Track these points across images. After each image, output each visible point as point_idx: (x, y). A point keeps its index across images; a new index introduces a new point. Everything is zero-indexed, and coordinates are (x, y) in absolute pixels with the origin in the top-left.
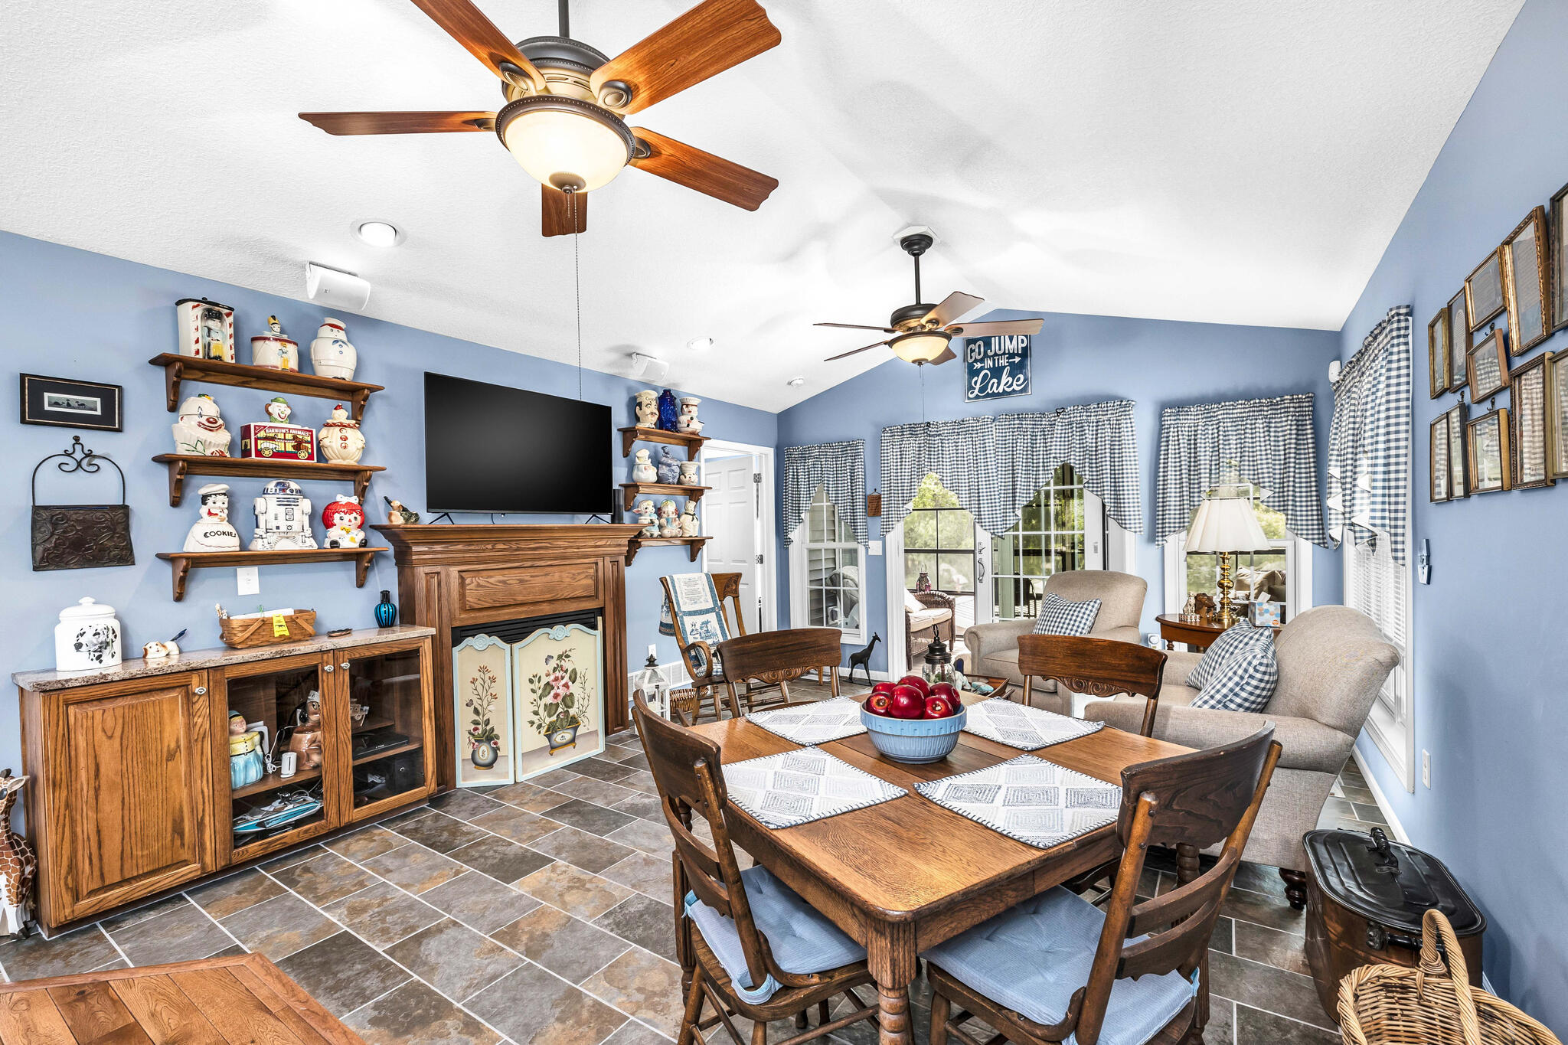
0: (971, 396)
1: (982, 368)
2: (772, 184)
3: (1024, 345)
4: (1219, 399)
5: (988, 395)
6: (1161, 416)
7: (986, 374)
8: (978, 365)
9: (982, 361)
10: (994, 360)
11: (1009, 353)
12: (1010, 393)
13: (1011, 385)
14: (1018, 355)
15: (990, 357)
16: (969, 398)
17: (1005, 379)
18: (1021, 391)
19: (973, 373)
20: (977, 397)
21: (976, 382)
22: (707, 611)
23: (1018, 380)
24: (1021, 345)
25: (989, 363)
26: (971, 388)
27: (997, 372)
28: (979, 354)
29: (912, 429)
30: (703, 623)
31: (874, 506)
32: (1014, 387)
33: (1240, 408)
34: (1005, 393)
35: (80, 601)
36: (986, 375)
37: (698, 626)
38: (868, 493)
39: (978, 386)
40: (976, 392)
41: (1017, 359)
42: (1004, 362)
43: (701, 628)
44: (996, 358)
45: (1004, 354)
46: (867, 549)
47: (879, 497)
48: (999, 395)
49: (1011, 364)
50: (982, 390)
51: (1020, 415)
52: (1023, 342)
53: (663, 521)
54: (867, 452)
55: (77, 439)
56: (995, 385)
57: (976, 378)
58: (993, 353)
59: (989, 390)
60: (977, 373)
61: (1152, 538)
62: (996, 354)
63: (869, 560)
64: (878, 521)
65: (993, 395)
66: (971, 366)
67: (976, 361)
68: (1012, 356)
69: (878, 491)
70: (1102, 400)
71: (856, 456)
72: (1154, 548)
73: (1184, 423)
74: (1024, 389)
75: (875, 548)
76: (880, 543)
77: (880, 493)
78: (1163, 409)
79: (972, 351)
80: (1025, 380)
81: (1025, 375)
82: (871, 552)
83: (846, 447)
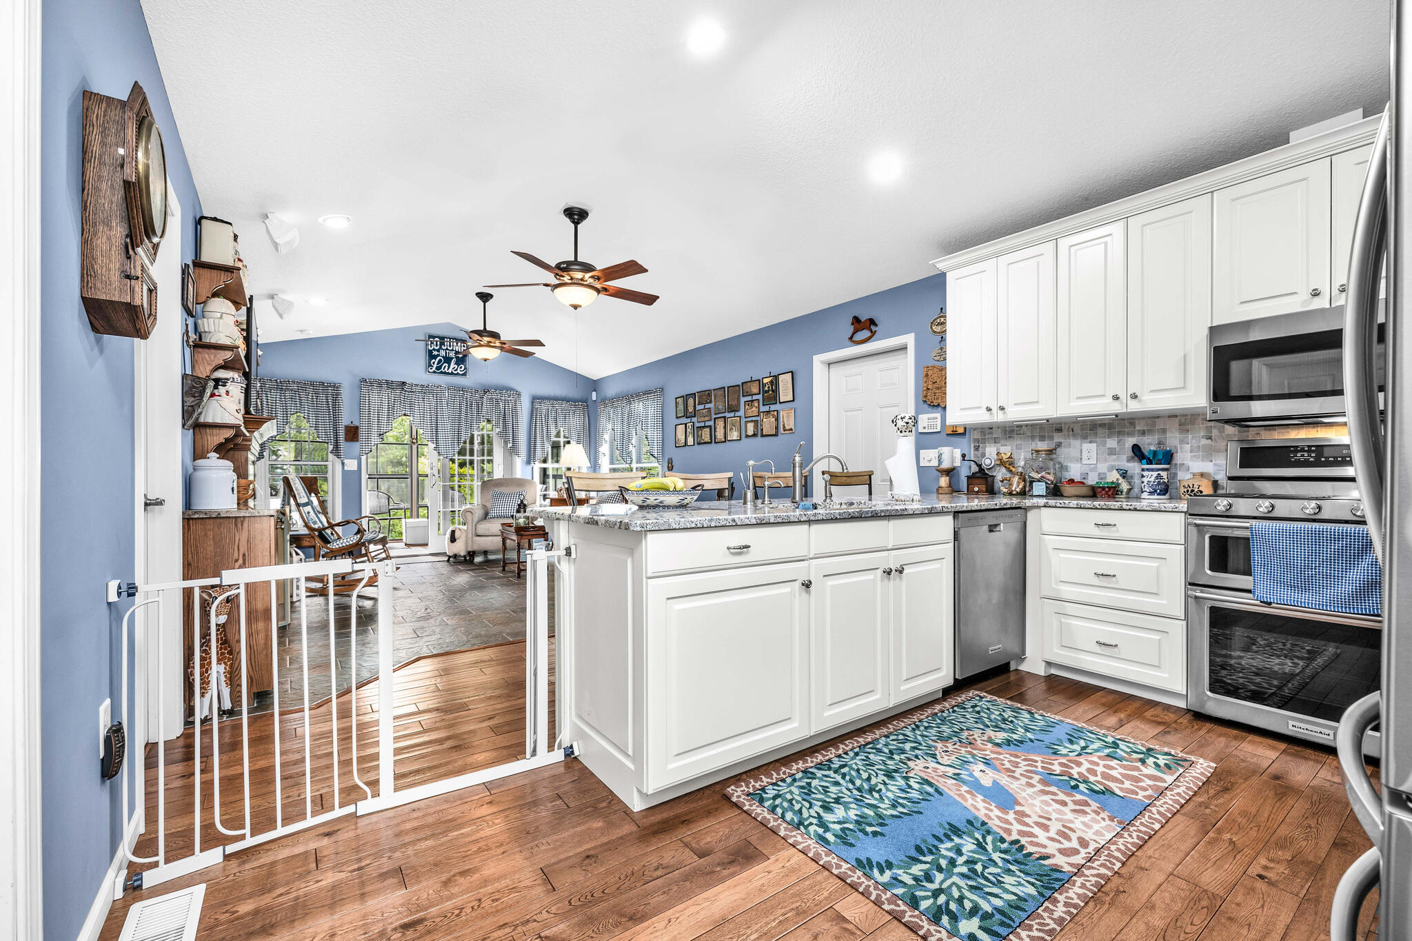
0: (430, 370)
1: (438, 355)
4: (556, 399)
5: (442, 373)
6: (533, 402)
7: (440, 359)
8: (436, 353)
9: (438, 351)
10: (446, 352)
11: (456, 351)
12: (455, 374)
13: (456, 370)
15: (443, 350)
16: (429, 372)
17: (453, 365)
18: (462, 375)
19: (431, 356)
20: (434, 372)
21: (434, 363)
23: (461, 367)
24: (463, 348)
25: (442, 353)
26: (430, 365)
27: (448, 360)
28: (437, 346)
29: (390, 384)
31: (353, 433)
32: (458, 371)
33: (564, 405)
34: (452, 373)
36: (440, 361)
38: (345, 424)
39: (435, 366)
40: (434, 369)
41: (460, 356)
42: (452, 354)
45: (452, 350)
46: (343, 464)
47: (357, 428)
48: (448, 373)
49: (457, 358)
50: (437, 369)
51: (463, 389)
54: (347, 395)
56: (447, 367)
57: (434, 360)
58: (445, 348)
59: (442, 369)
60: (435, 357)
61: (528, 462)
62: (447, 349)
63: (346, 474)
64: (356, 446)
65: (445, 373)
66: (430, 352)
67: (434, 349)
68: (457, 353)
69: (356, 423)
70: (509, 389)
71: (336, 397)
72: (529, 467)
73: (544, 407)
74: (464, 374)
75: (351, 465)
76: (355, 462)
77: (358, 425)
78: (534, 399)
79: (432, 343)
80: (465, 368)
81: (465, 366)
82: (347, 468)
83: (327, 387)
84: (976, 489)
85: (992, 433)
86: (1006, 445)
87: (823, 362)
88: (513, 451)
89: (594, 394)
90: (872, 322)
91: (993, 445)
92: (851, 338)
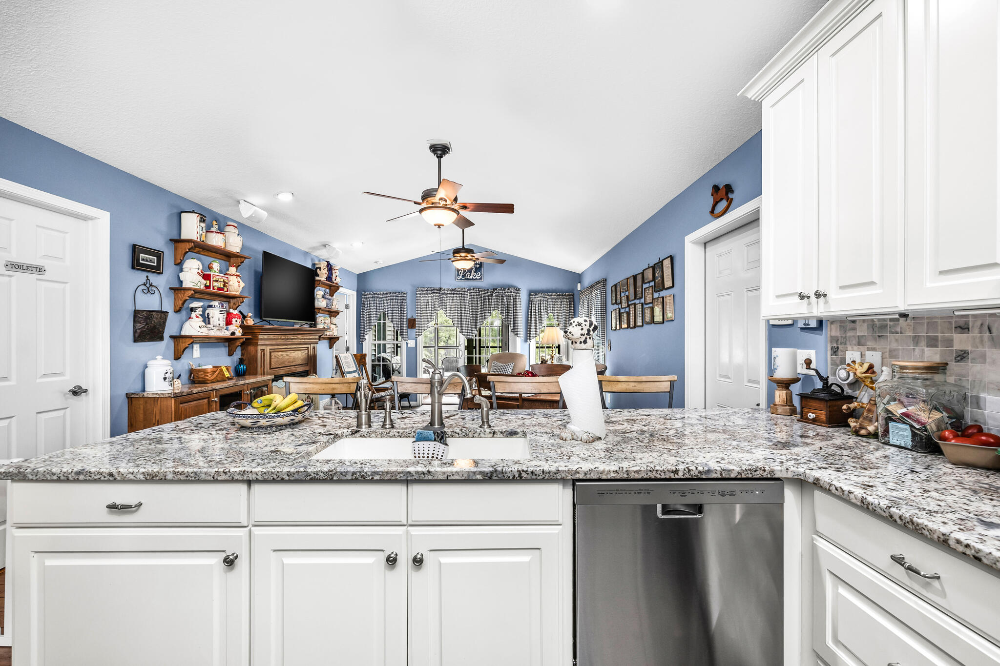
2: (473, 224)
4: (547, 291)
5: (466, 279)
6: (529, 295)
12: (474, 279)
13: (475, 276)
14: (478, 264)
16: (458, 279)
17: (473, 273)
18: (479, 279)
20: (461, 279)
21: (460, 273)
22: (354, 372)
23: (478, 274)
26: (458, 275)
27: (470, 270)
29: (433, 290)
31: (412, 323)
32: (477, 277)
33: (554, 295)
34: (472, 279)
35: (157, 357)
36: (465, 271)
38: (408, 317)
39: (462, 274)
40: (461, 277)
41: (478, 266)
46: (407, 343)
47: (415, 320)
48: (470, 279)
49: (475, 267)
50: (463, 276)
51: (479, 289)
54: (409, 298)
55: (147, 277)
56: (469, 275)
59: (466, 277)
61: (526, 341)
63: (408, 349)
64: (414, 331)
65: (468, 279)
68: (476, 264)
69: (414, 317)
70: (510, 287)
71: (403, 300)
72: (527, 344)
73: (538, 298)
74: (481, 279)
75: (411, 343)
76: (414, 341)
78: (532, 293)
80: (481, 275)
81: (481, 273)
82: (409, 346)
83: (398, 294)
84: (811, 416)
85: (854, 329)
86: (874, 350)
87: (695, 242)
88: (515, 332)
89: (579, 285)
90: (729, 189)
91: (856, 348)
92: (712, 212)
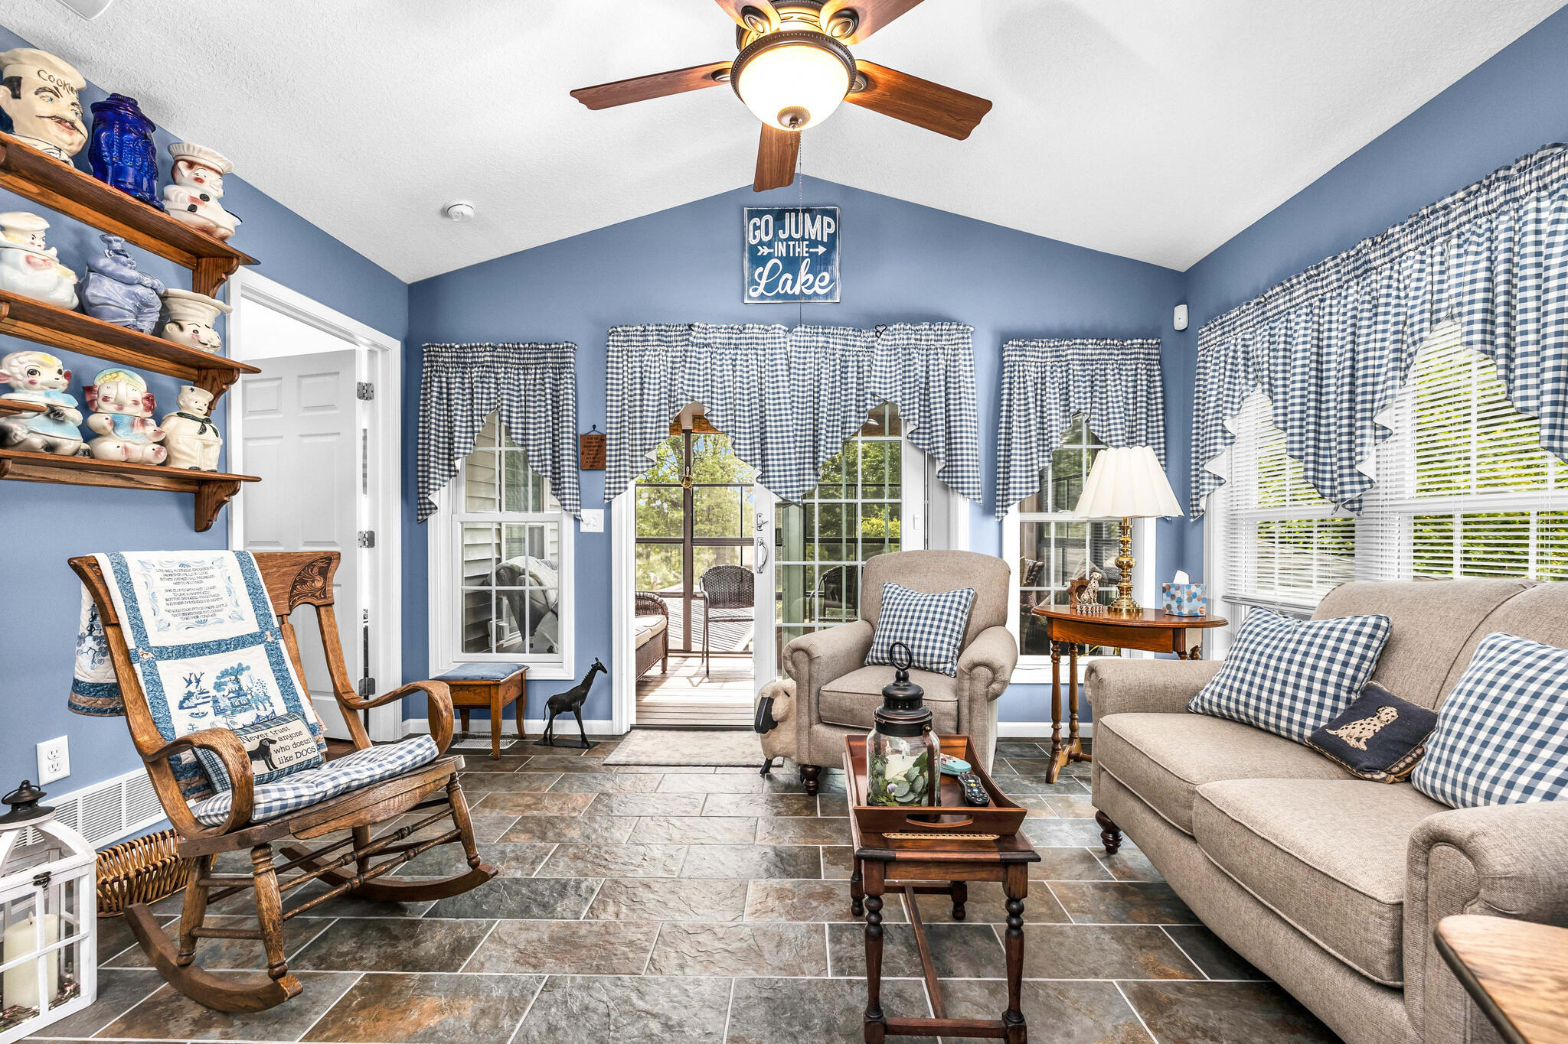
0: (753, 294)
1: (770, 256)
3: (831, 231)
4: (1067, 335)
5: (778, 296)
6: (1002, 348)
7: (775, 264)
8: (764, 251)
9: (770, 245)
10: (788, 246)
11: (810, 239)
12: (809, 297)
13: (812, 286)
14: (822, 243)
15: (782, 241)
16: (750, 298)
17: (803, 275)
18: (825, 297)
19: (756, 260)
20: (762, 297)
21: (760, 275)
23: (822, 280)
24: (827, 231)
25: (780, 249)
26: (753, 283)
27: (791, 264)
28: (767, 234)
29: (663, 333)
30: (225, 673)
31: (593, 454)
32: (816, 288)
33: (1091, 349)
34: (802, 295)
36: (775, 267)
37: (208, 684)
38: (583, 430)
39: (764, 282)
40: (761, 289)
41: (821, 250)
42: (802, 250)
43: (218, 686)
44: (791, 243)
45: (803, 239)
46: (577, 520)
47: (602, 439)
48: (794, 297)
49: (811, 255)
50: (770, 287)
51: (825, 330)
52: (829, 225)
53: (97, 420)
54: (581, 362)
56: (789, 283)
57: (760, 269)
58: (786, 235)
59: (780, 288)
60: (762, 261)
61: (990, 511)
62: (790, 238)
63: (581, 539)
64: (599, 480)
65: (786, 296)
66: (753, 249)
67: (761, 243)
68: (813, 243)
69: (600, 429)
71: (561, 370)
72: (993, 522)
73: (1030, 361)
74: (830, 295)
75: (593, 520)
76: (600, 513)
77: (604, 432)
78: (1008, 342)
79: (756, 228)
80: (831, 281)
81: (832, 274)
82: (584, 528)
83: (545, 351)
88: (949, 481)
89: (1181, 311)
